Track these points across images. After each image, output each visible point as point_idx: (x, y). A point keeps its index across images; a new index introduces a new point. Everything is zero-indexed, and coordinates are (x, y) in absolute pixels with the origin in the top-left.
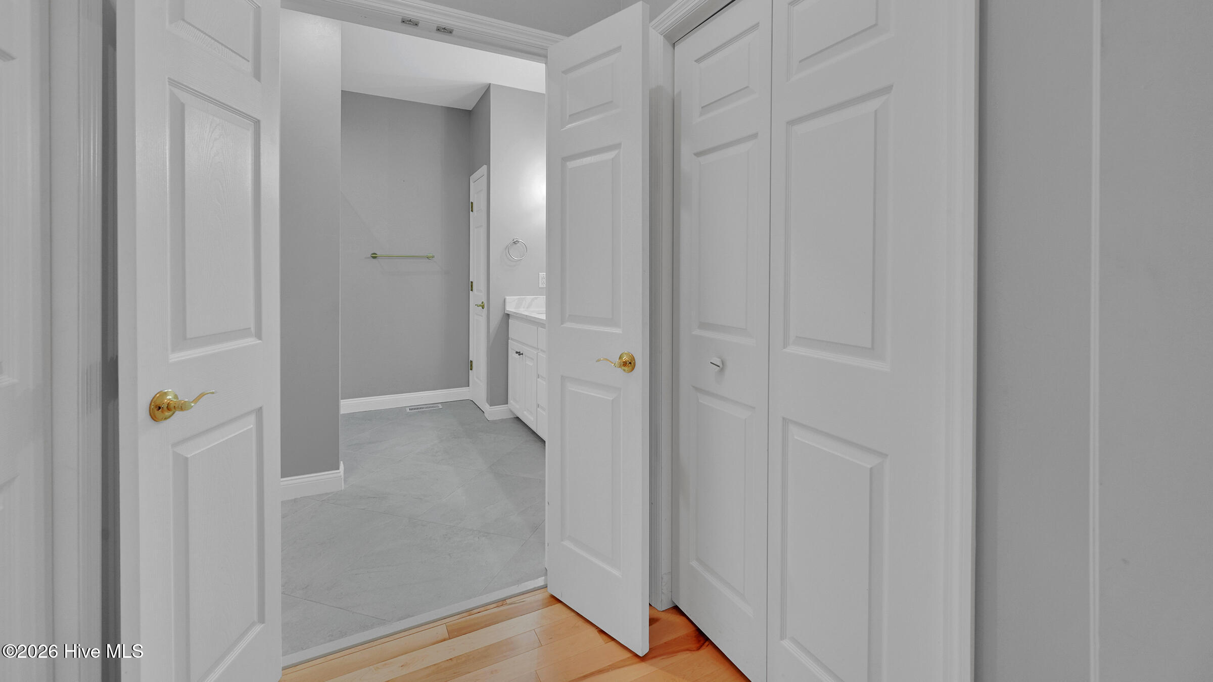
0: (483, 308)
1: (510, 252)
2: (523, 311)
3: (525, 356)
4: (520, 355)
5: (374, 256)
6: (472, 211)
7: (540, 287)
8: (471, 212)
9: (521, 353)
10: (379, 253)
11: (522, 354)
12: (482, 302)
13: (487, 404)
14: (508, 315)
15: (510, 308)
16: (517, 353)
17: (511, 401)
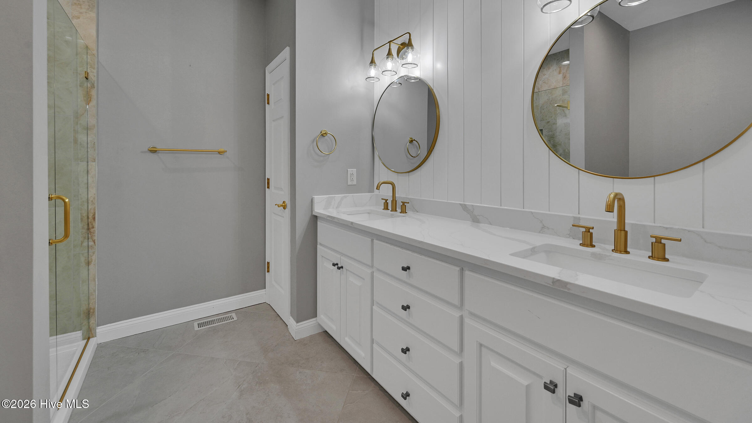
0: (284, 208)
1: (319, 145)
2: (332, 212)
3: (347, 270)
4: (339, 268)
5: (153, 151)
6: (268, 103)
7: (348, 184)
8: (267, 105)
9: (339, 266)
10: (159, 147)
11: (342, 267)
12: (284, 202)
13: (291, 317)
14: (316, 217)
15: (319, 210)
16: (334, 265)
17: (322, 316)
